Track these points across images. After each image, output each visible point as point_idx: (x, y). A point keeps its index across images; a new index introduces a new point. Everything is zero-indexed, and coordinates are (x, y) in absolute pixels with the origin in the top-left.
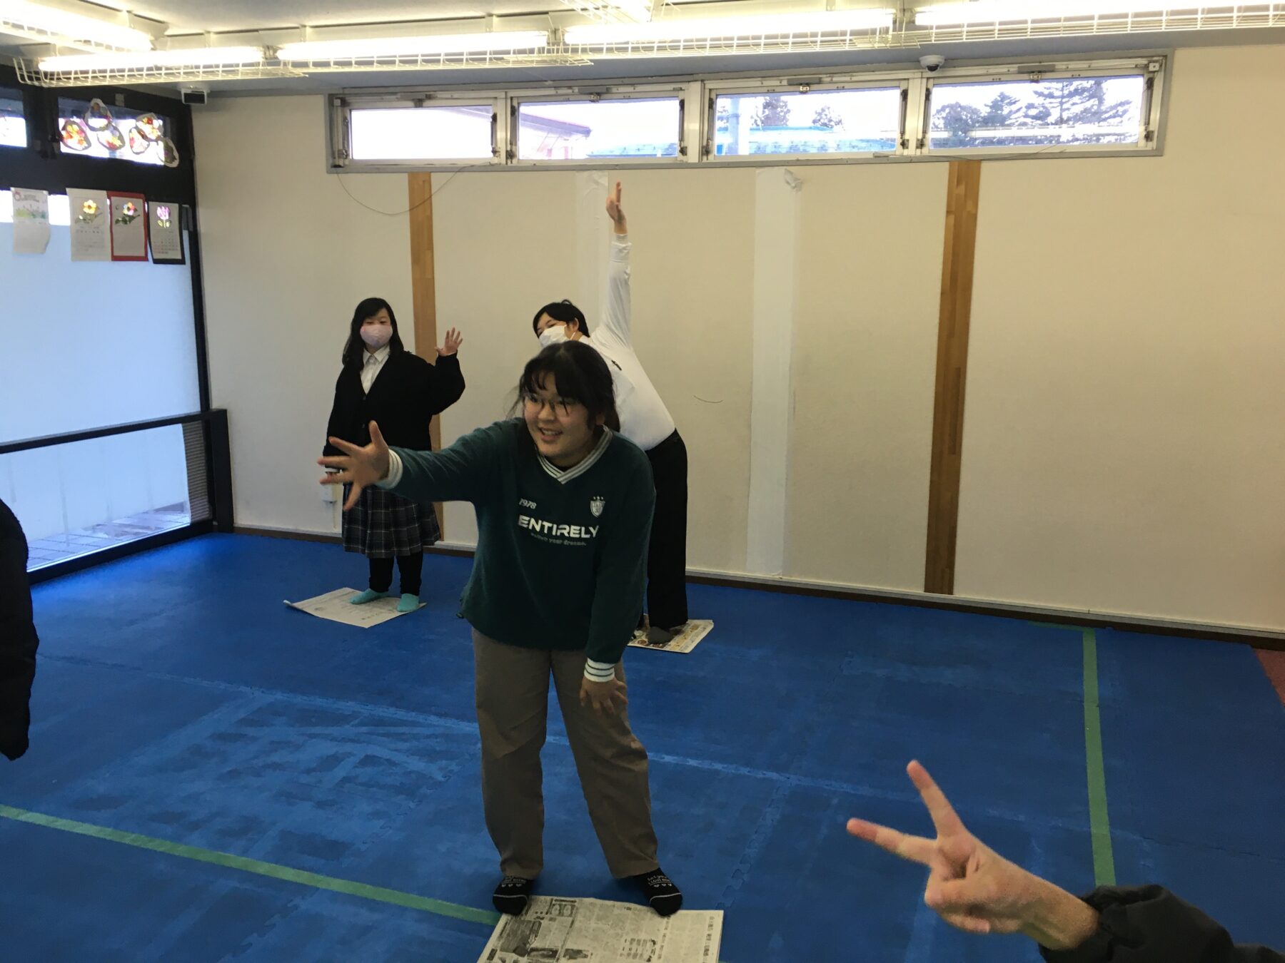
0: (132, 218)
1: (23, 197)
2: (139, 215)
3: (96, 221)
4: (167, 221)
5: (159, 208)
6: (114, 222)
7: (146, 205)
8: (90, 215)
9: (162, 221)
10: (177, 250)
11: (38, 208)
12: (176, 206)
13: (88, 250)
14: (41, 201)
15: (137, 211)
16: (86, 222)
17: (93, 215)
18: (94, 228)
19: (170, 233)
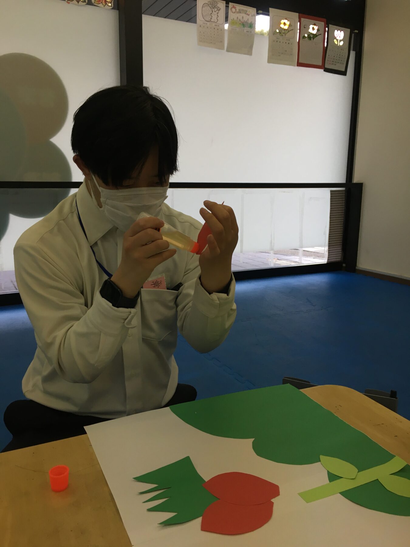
0: (315, 36)
1: (237, 10)
2: (321, 34)
3: (288, 35)
4: (340, 41)
5: (336, 31)
6: (301, 38)
7: (327, 27)
8: (285, 30)
9: (337, 40)
10: (343, 64)
11: (248, 19)
12: (349, 30)
13: (280, 56)
14: (250, 15)
15: (319, 31)
16: (280, 34)
17: (287, 30)
18: (287, 40)
19: (341, 50)
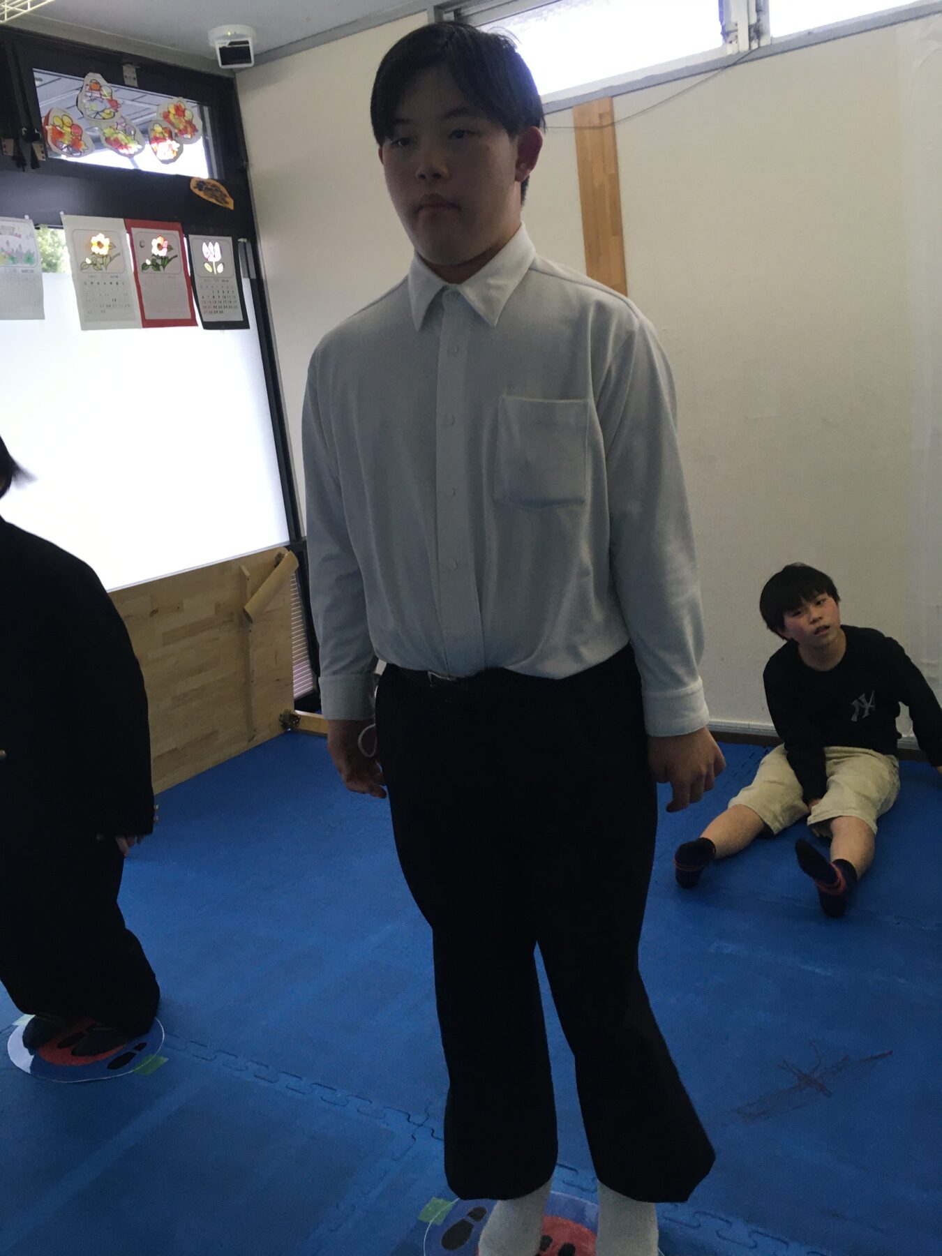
0: (165, 260)
2: (176, 256)
3: (113, 267)
4: (217, 264)
5: (204, 244)
6: (139, 269)
7: (185, 239)
8: (103, 256)
9: (211, 264)
10: (236, 307)
11: (20, 246)
12: (230, 239)
13: (104, 312)
14: (23, 237)
15: (172, 249)
16: (95, 267)
17: (106, 256)
18: (111, 277)
19: (223, 281)
